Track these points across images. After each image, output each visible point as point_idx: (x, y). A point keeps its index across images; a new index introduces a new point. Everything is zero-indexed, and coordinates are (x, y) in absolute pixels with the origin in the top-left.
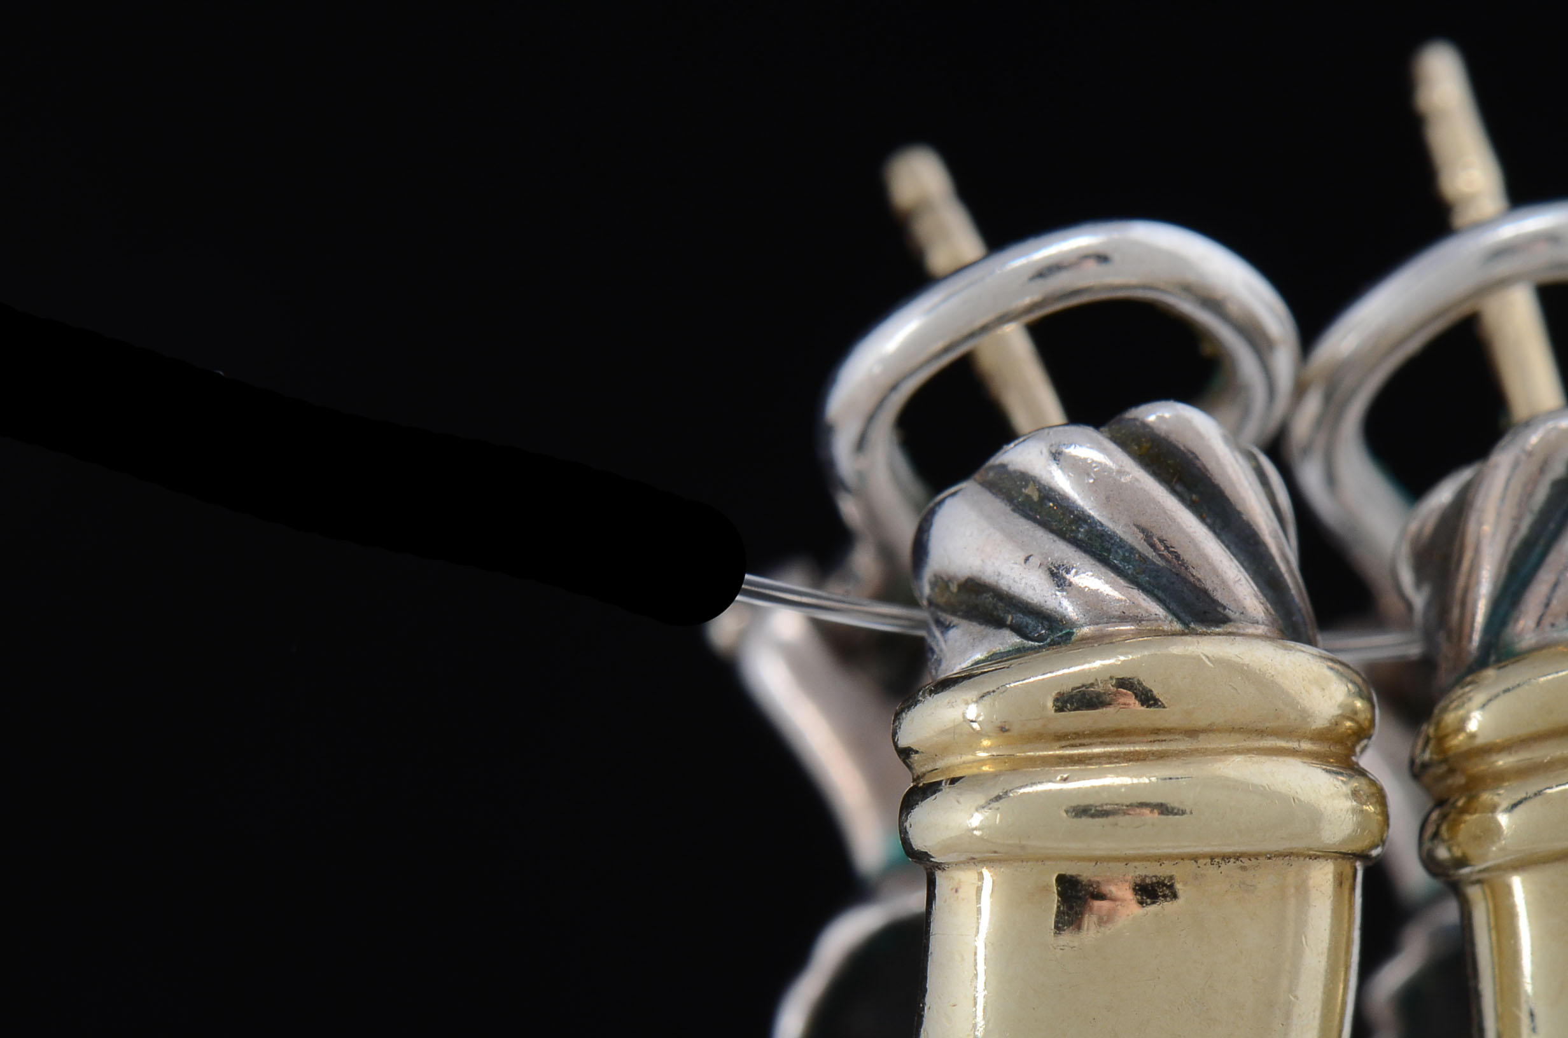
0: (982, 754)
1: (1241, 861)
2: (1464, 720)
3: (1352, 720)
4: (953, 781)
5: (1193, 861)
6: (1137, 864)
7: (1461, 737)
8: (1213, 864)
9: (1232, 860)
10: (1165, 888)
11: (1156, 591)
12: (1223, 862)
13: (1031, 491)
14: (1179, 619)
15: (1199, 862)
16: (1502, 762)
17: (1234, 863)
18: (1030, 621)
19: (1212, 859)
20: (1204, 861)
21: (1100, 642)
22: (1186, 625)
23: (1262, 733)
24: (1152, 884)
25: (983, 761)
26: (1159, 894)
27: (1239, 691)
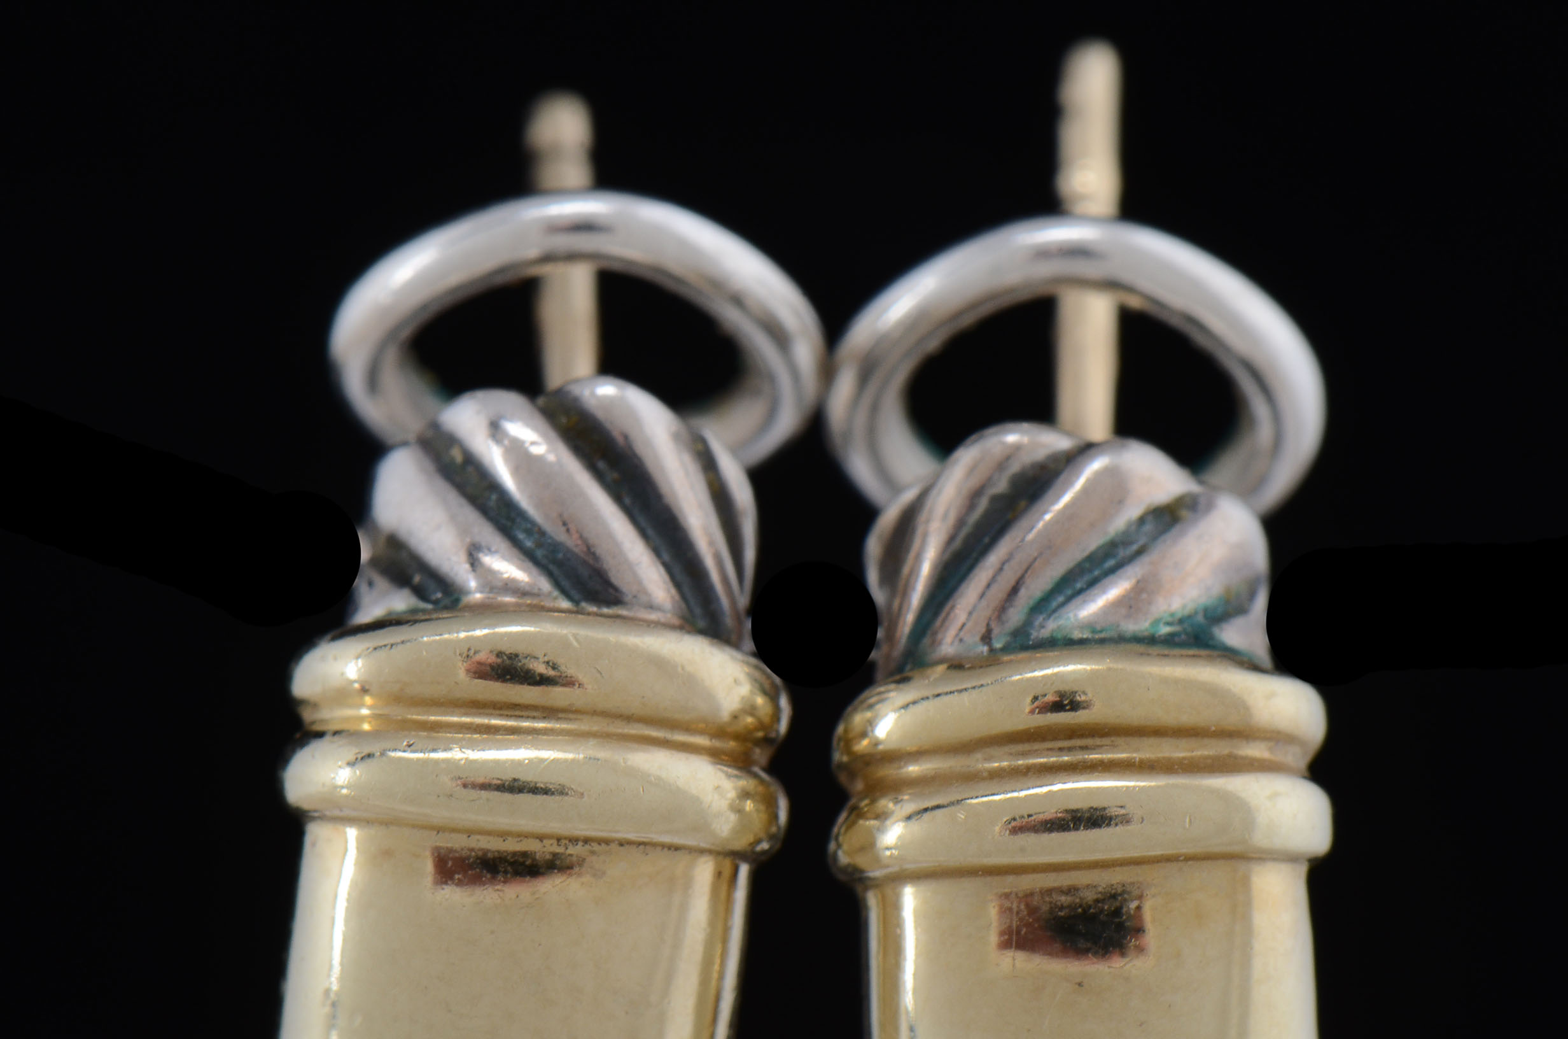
0: (365, 712)
1: (590, 845)
2: (871, 723)
3: (752, 714)
4: (336, 733)
5: (538, 840)
6: (479, 837)
7: (865, 742)
8: (560, 845)
9: (580, 844)
10: (506, 864)
11: (551, 567)
12: (571, 845)
13: (457, 455)
14: (569, 597)
15: (544, 841)
16: (913, 769)
17: (583, 846)
18: (431, 585)
19: (559, 840)
20: (551, 841)
21: (488, 611)
22: (576, 602)
23: (629, 718)
24: (494, 859)
25: (362, 719)
26: (500, 869)
27: (604, 675)
